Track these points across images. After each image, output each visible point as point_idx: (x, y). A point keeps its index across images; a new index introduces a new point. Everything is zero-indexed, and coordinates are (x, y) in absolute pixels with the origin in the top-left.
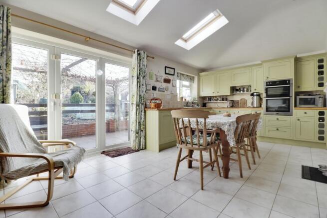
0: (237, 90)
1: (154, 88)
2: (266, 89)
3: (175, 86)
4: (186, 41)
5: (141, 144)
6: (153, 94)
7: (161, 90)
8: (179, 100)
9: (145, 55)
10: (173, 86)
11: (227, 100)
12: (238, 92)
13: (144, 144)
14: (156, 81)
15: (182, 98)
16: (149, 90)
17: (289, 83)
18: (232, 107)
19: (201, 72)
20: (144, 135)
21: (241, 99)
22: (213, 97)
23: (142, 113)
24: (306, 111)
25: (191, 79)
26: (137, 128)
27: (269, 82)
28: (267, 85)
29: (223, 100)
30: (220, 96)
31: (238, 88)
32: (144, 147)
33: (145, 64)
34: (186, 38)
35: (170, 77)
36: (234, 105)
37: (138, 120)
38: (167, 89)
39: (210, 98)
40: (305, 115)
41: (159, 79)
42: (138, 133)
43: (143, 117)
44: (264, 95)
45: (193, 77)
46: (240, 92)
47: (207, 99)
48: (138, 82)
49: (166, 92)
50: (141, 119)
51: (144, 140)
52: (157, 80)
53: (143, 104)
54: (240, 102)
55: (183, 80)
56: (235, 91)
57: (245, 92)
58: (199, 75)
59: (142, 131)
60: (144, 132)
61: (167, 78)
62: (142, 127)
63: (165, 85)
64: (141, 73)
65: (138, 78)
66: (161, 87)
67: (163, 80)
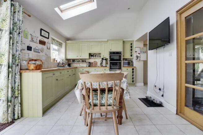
0: (92, 56)
1: (29, 48)
2: (110, 56)
3: (49, 49)
4: (61, 11)
5: (16, 113)
6: (29, 54)
7: (36, 51)
8: (52, 61)
9: (21, 9)
10: (48, 48)
11: (85, 62)
12: (93, 57)
13: (20, 112)
14: (30, 41)
15: (54, 59)
16: (24, 50)
17: (120, 54)
18: (89, 66)
19: (68, 40)
20: (20, 101)
21: (95, 61)
22: (76, 59)
23: (17, 76)
24: (127, 68)
25: (60, 45)
26: (10, 95)
27: (112, 52)
28: (110, 54)
29: (83, 61)
30: (81, 59)
31: (92, 54)
32: (20, 115)
33: (21, 19)
34: (63, 9)
35: (45, 40)
36: (90, 65)
37: (10, 86)
38: (42, 51)
39: (74, 60)
40: (127, 70)
41: (35, 40)
42: (11, 102)
43: (18, 80)
44: (109, 59)
45: (61, 43)
46: (94, 57)
47: (72, 61)
48: (10, 38)
49: (41, 54)
50: (15, 83)
51: (20, 108)
52: (32, 40)
53: (18, 65)
54: (93, 63)
55: (54, 45)
56: (91, 56)
57: (97, 57)
58: (66, 42)
59: (16, 97)
60: (19, 98)
61: (42, 40)
62: (16, 93)
63: (40, 46)
64: (15, 28)
65: (10, 33)
66: (37, 48)
67: (38, 42)
